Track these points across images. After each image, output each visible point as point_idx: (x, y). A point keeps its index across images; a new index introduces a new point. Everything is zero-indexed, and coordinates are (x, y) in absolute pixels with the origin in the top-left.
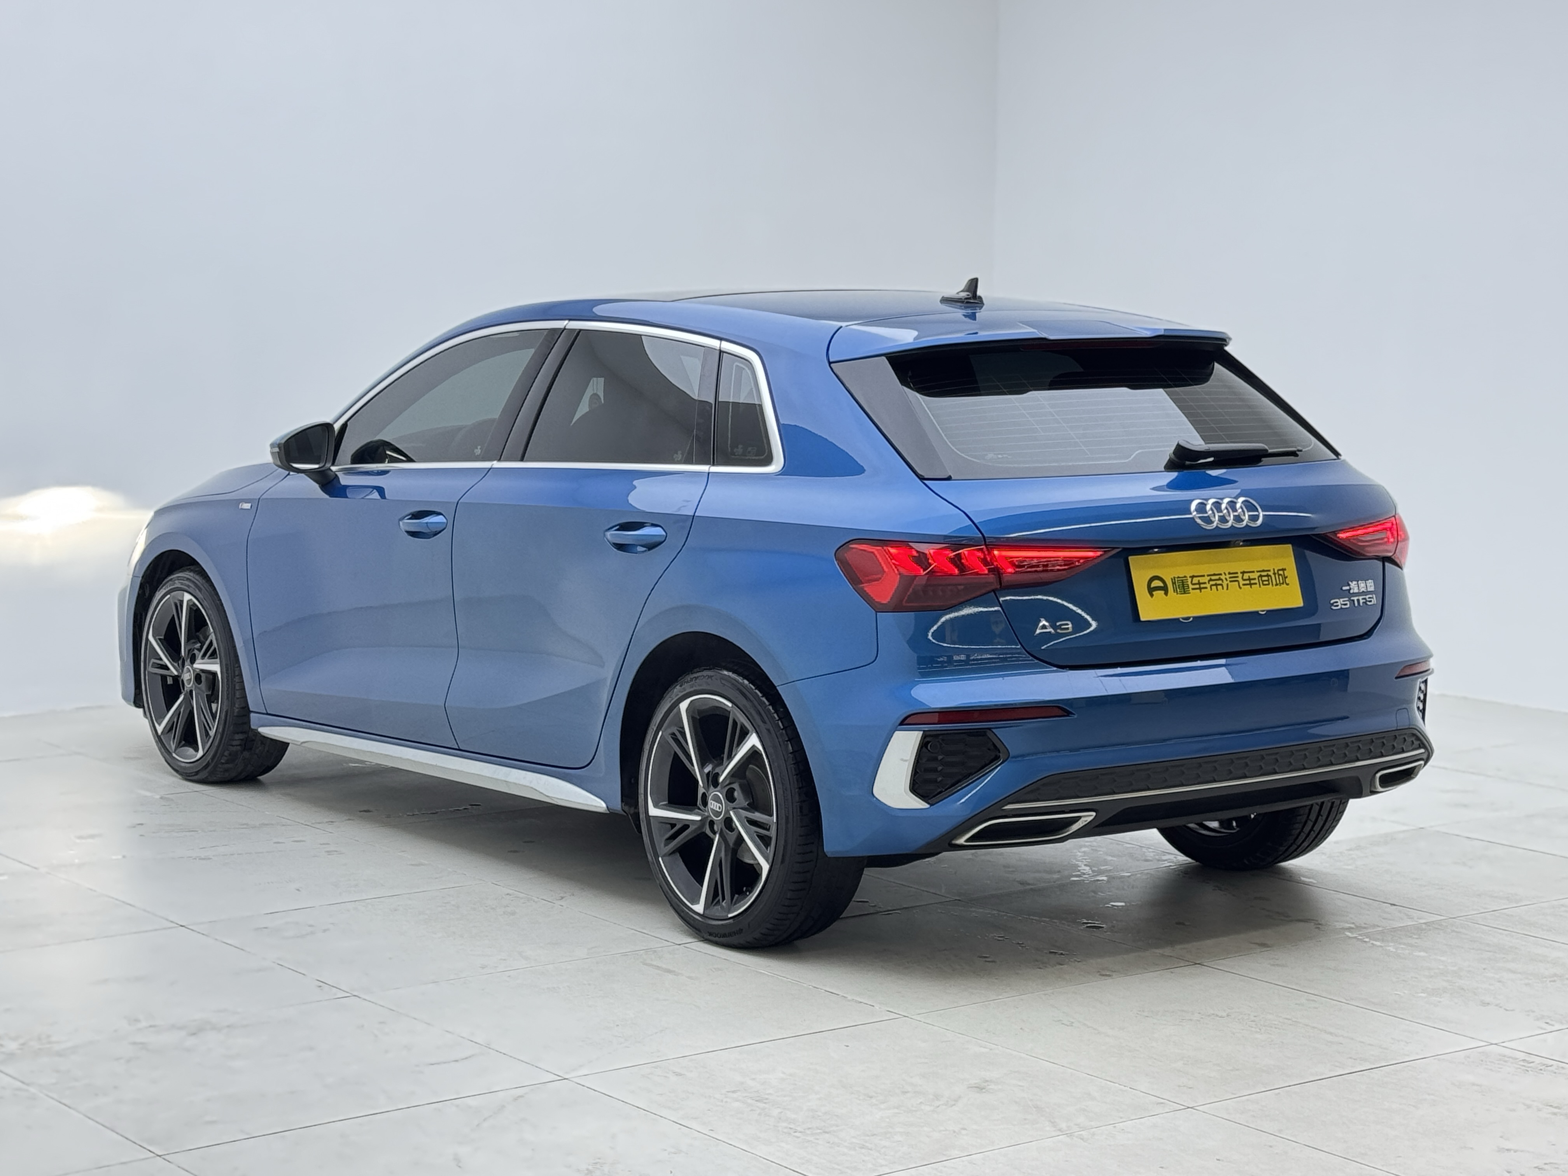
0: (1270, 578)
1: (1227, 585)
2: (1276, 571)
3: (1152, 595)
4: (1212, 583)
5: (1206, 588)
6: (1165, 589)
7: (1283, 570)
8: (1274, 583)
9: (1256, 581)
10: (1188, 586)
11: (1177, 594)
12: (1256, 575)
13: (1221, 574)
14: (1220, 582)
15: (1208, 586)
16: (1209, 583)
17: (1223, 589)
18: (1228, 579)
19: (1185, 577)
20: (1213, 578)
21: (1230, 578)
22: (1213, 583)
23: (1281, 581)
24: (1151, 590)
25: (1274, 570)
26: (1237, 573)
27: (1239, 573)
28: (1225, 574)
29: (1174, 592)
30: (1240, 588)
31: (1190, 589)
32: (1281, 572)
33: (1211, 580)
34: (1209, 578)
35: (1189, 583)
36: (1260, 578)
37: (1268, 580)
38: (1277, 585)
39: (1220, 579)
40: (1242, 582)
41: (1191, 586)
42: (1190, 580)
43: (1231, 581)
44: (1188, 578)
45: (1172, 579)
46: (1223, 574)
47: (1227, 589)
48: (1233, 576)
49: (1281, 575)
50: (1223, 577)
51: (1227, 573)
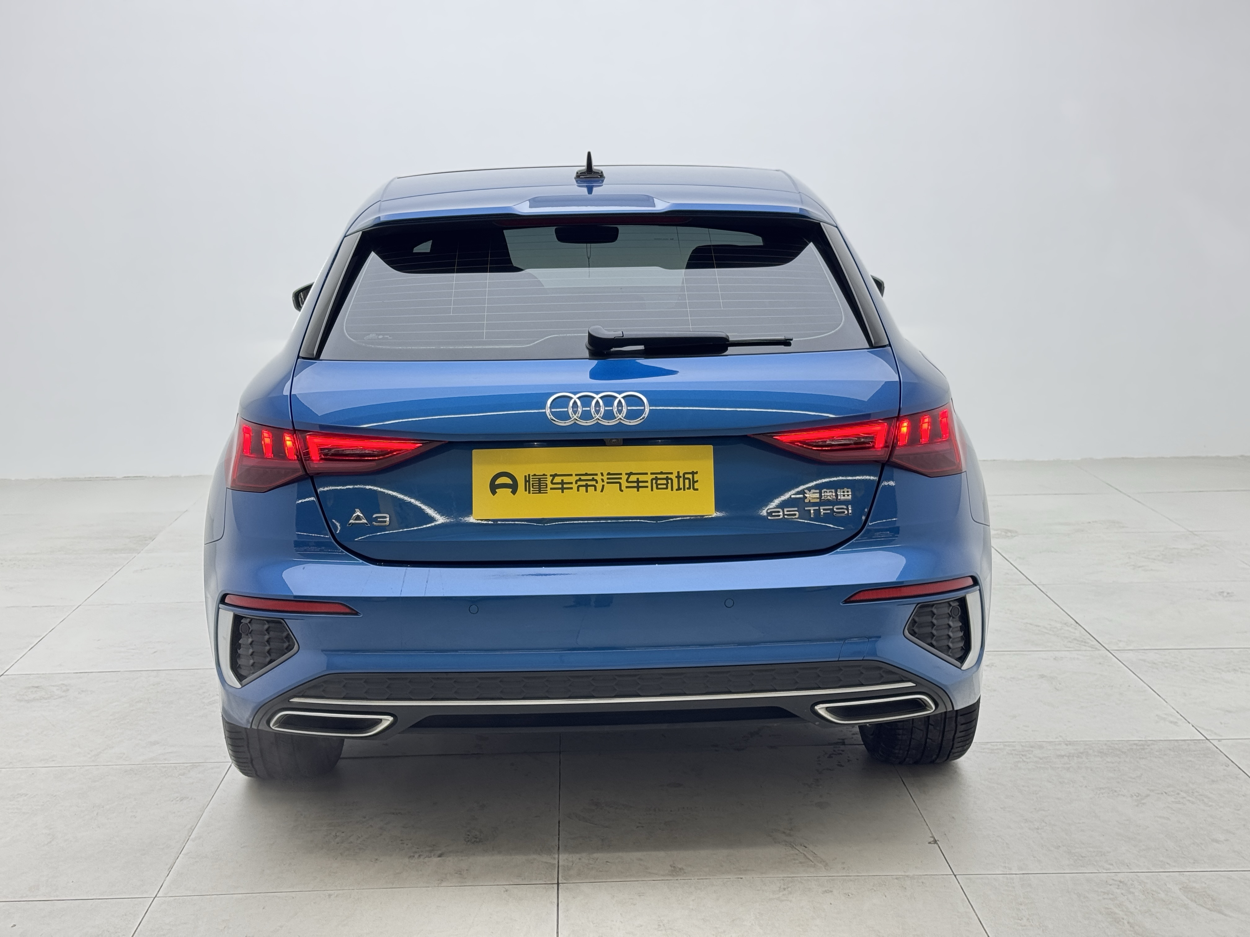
0: (669, 481)
1: (603, 486)
2: (681, 474)
3: (494, 493)
4: (580, 483)
5: (571, 488)
6: (514, 488)
7: (693, 473)
8: (675, 486)
9: (649, 484)
10: (546, 485)
11: (529, 493)
12: (649, 478)
13: (596, 475)
14: (594, 483)
15: (575, 486)
16: (576, 483)
17: (595, 490)
18: (606, 481)
19: (544, 475)
20: (583, 478)
21: (608, 479)
22: (584, 483)
23: (687, 486)
24: (494, 488)
25: (678, 472)
26: (621, 474)
27: (624, 474)
28: (602, 474)
29: (526, 490)
30: (621, 491)
31: (548, 489)
32: (690, 476)
33: (580, 480)
34: (578, 478)
35: (549, 483)
36: (654, 481)
37: (667, 484)
38: (679, 489)
39: (593, 480)
40: (624, 484)
41: (550, 486)
42: (549, 479)
43: (608, 483)
44: (548, 477)
45: (525, 476)
46: (600, 475)
47: (602, 491)
48: (614, 478)
49: (689, 479)
50: (598, 478)
51: (605, 474)
